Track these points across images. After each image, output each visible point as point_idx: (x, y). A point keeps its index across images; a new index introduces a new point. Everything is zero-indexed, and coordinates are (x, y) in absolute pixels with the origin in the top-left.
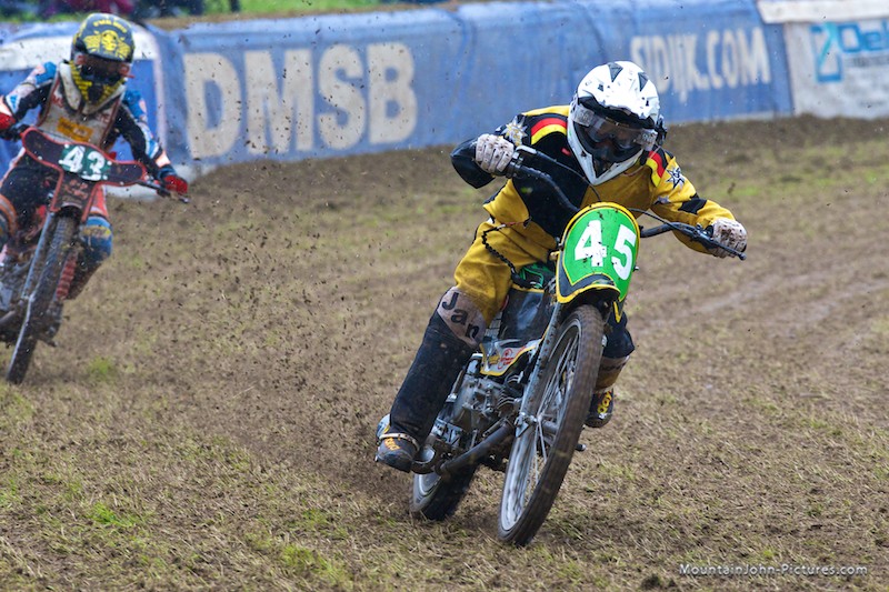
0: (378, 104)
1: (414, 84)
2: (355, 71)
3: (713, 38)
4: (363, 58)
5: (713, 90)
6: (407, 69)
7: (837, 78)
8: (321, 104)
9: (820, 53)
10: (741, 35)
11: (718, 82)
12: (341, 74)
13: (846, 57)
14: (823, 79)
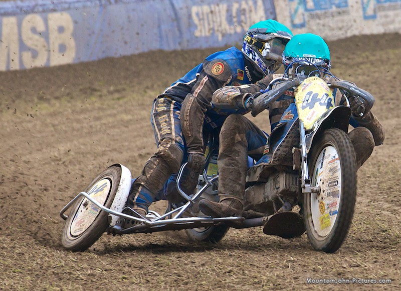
0: (55, 46)
1: (74, 35)
2: (41, 27)
3: (235, 6)
4: (46, 21)
5: (236, 33)
6: (70, 27)
7: (302, 25)
8: (23, 47)
9: (293, 12)
10: (251, 3)
11: (239, 29)
12: (34, 30)
13: (307, 14)
14: (294, 26)
